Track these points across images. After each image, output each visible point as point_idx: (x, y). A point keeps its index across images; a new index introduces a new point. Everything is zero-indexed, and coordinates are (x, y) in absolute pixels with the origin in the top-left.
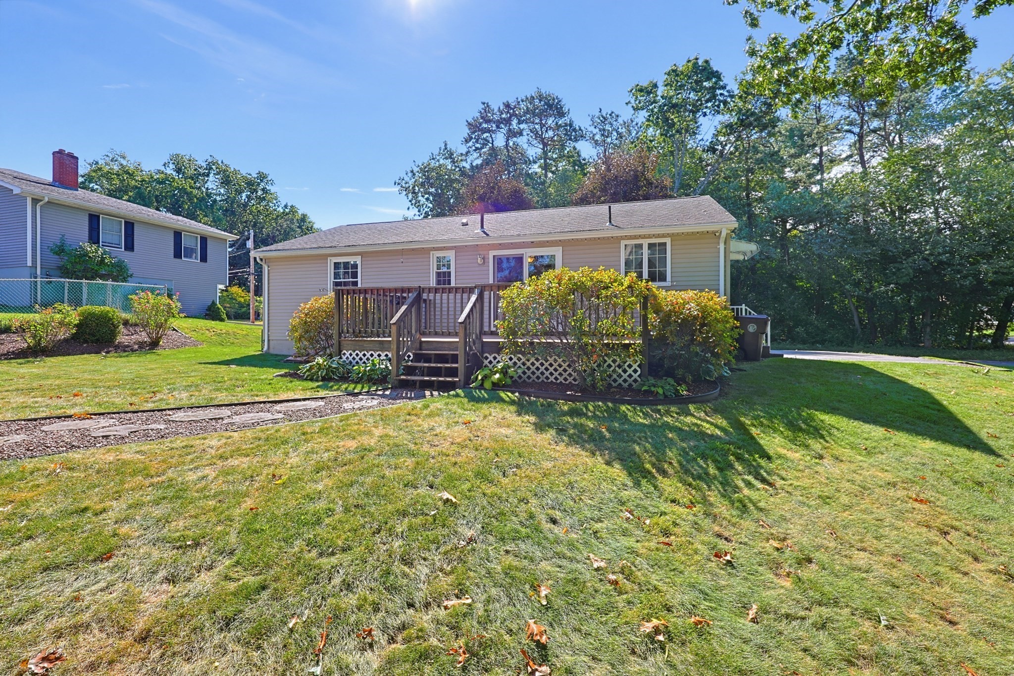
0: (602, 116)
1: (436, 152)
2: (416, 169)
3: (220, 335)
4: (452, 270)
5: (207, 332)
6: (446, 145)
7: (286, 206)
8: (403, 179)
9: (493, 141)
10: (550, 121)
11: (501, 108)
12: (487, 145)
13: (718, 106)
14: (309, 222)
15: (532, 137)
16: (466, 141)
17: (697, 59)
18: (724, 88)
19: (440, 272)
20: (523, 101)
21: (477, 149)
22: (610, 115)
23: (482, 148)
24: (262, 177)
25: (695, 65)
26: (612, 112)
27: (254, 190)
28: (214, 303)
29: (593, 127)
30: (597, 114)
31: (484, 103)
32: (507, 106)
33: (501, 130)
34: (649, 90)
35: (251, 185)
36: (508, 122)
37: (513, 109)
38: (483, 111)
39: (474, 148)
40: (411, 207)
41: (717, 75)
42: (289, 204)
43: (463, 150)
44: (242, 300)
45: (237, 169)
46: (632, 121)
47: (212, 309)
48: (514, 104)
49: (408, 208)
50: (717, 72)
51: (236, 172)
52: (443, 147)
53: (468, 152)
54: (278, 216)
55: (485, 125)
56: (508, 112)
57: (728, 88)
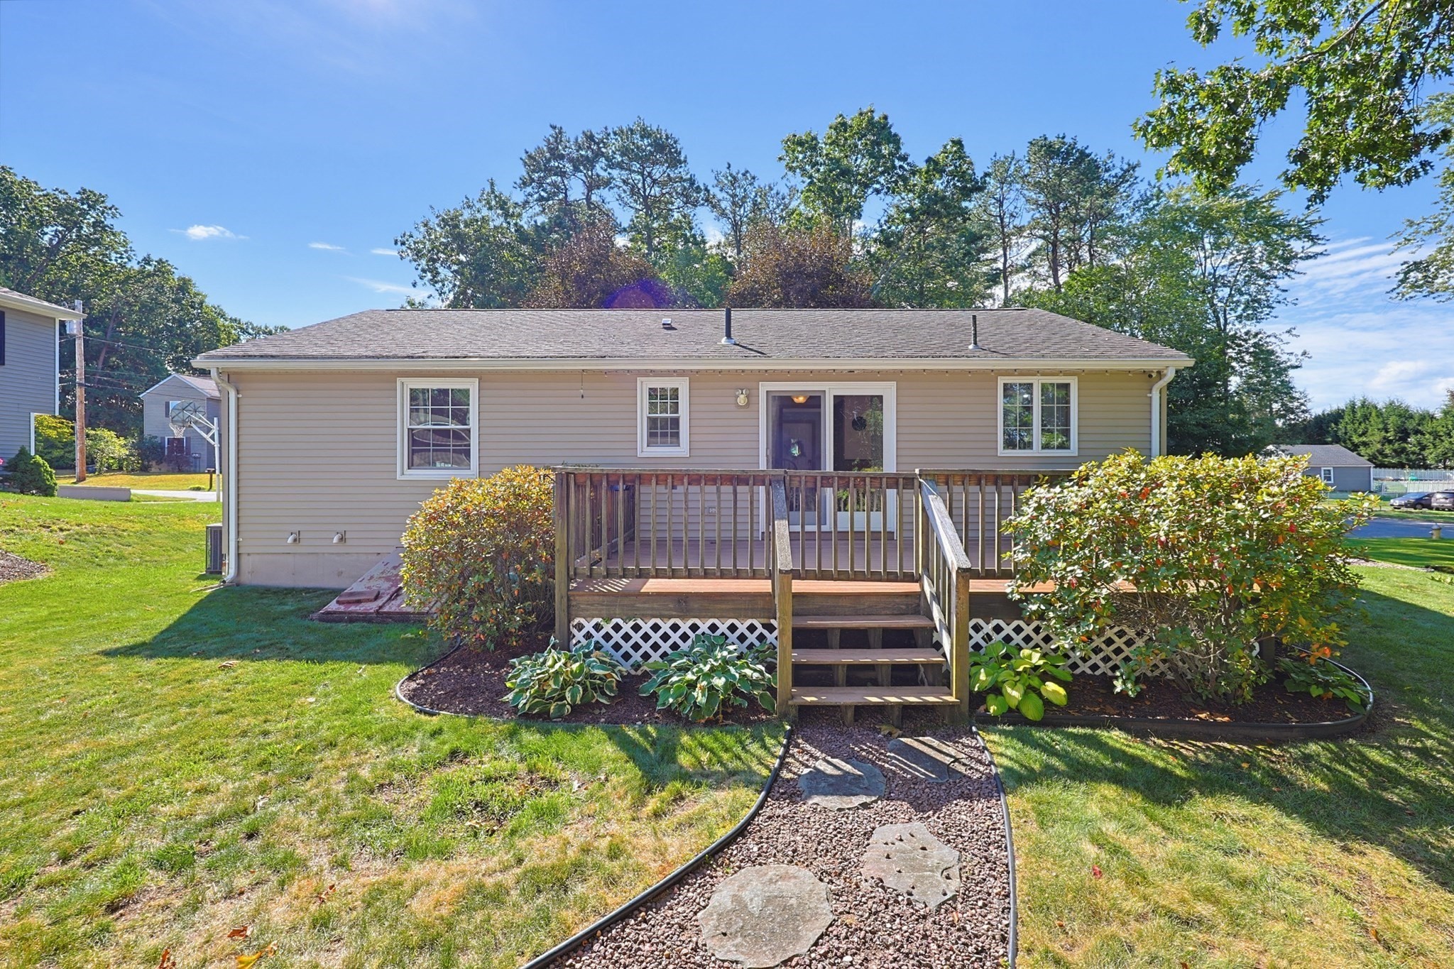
0: (731, 175)
1: (474, 196)
2: (434, 222)
3: (80, 538)
4: (683, 414)
5: (45, 532)
6: (492, 184)
7: (147, 261)
8: (411, 236)
9: (566, 189)
10: (657, 172)
11: (580, 139)
12: (555, 194)
13: (896, 182)
14: (196, 294)
15: (625, 191)
16: (524, 183)
17: (872, 111)
18: (904, 158)
19: (656, 419)
20: (615, 134)
21: (541, 199)
22: (744, 175)
23: (547, 200)
24: (91, 200)
25: (871, 120)
26: (747, 172)
27: (75, 223)
28: (23, 453)
29: (718, 189)
30: (724, 170)
31: (554, 127)
32: (590, 138)
33: (579, 174)
34: (809, 145)
35: (68, 213)
36: (590, 163)
37: (598, 144)
38: (552, 140)
39: (536, 196)
40: (420, 282)
41: (895, 140)
42: (155, 257)
43: (519, 197)
44: (53, 434)
45: (31, 179)
46: (771, 189)
47: (22, 466)
48: (600, 137)
49: (414, 285)
50: (896, 135)
51: (26, 185)
52: (488, 189)
53: (527, 202)
54: (129, 278)
55: (554, 163)
56: (589, 148)
57: (909, 161)
